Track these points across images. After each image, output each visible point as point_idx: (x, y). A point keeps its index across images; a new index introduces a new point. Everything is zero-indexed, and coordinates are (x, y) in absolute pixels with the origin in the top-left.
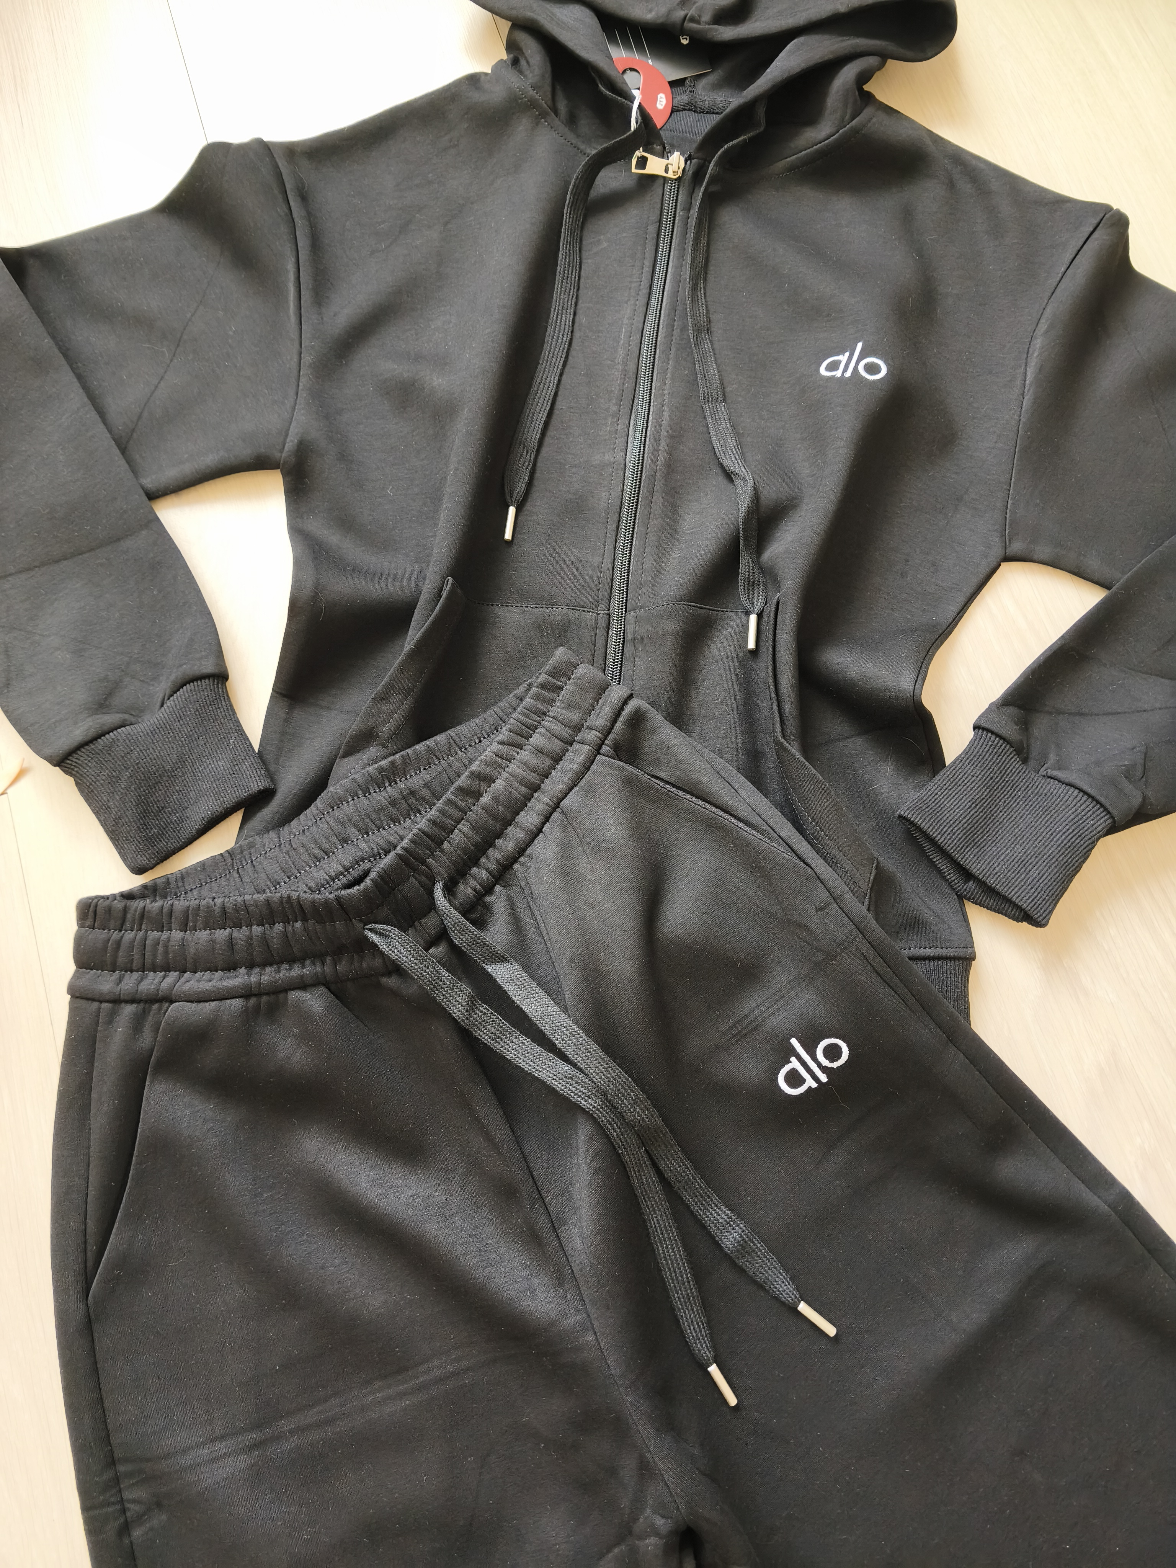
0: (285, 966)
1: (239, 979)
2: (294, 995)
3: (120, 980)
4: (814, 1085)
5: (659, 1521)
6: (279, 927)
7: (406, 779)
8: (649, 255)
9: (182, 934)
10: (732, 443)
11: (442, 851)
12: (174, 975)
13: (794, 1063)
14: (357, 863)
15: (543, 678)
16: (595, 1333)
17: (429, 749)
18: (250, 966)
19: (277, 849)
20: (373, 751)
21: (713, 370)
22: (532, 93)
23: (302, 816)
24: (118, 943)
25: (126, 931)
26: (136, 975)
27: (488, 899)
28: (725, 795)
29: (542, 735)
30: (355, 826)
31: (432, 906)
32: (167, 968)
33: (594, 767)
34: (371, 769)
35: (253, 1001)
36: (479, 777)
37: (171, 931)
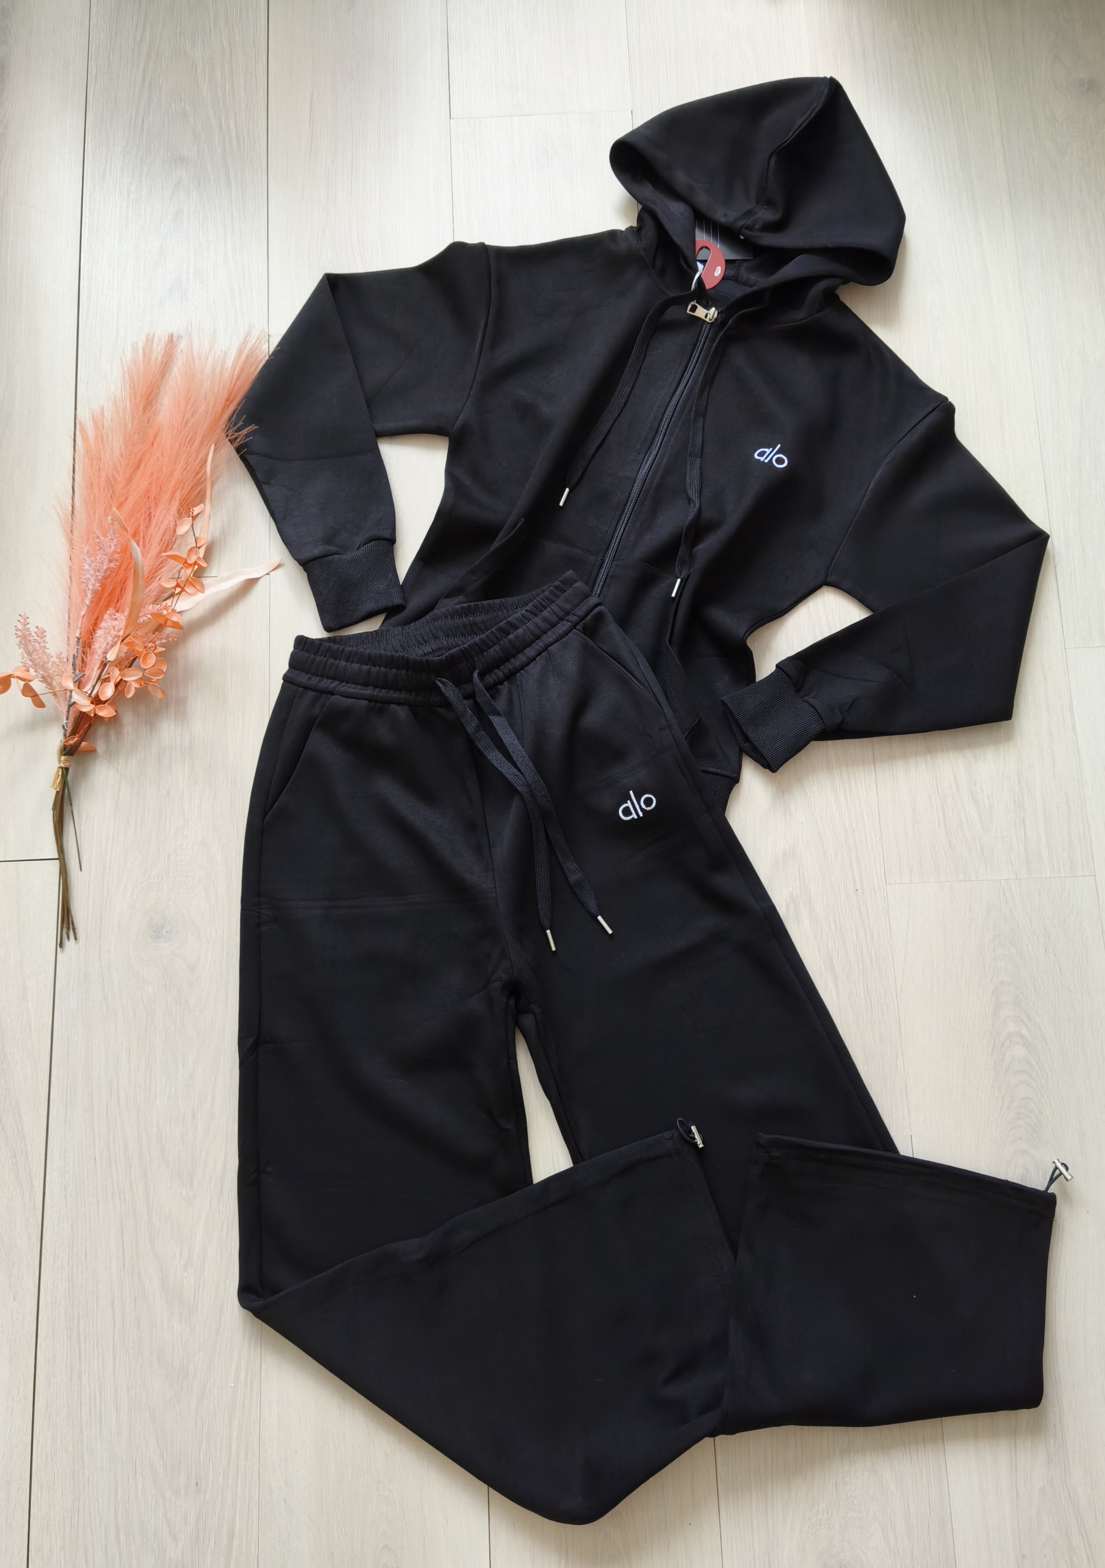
0: (392, 691)
1: (368, 691)
2: (393, 706)
3: (310, 679)
4: (636, 817)
5: (503, 975)
6: (394, 670)
7: (475, 617)
8: (684, 363)
9: (346, 663)
10: (696, 483)
11: (483, 656)
12: (336, 683)
13: (629, 804)
14: (440, 649)
15: (557, 583)
16: (496, 894)
17: (489, 605)
18: (375, 687)
19: (401, 635)
20: (461, 598)
21: (699, 440)
22: (643, 253)
23: (417, 622)
24: (314, 660)
25: (318, 656)
26: (318, 678)
27: (500, 687)
28: (632, 666)
29: (548, 612)
30: (443, 632)
31: (471, 680)
32: (334, 678)
33: (570, 634)
34: (457, 606)
35: (372, 704)
36: (510, 624)
37: (340, 660)
